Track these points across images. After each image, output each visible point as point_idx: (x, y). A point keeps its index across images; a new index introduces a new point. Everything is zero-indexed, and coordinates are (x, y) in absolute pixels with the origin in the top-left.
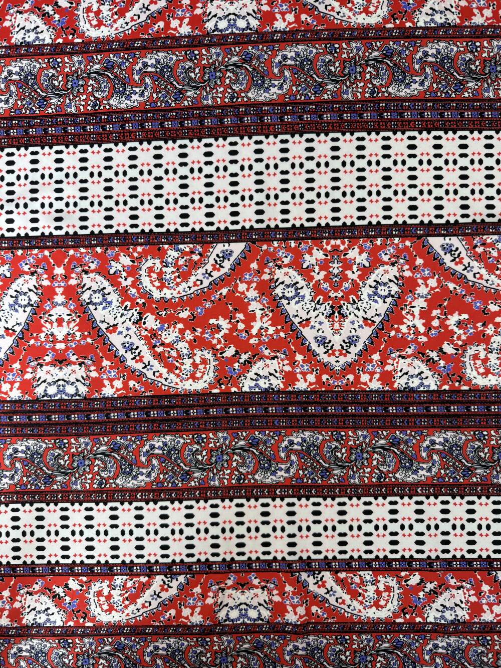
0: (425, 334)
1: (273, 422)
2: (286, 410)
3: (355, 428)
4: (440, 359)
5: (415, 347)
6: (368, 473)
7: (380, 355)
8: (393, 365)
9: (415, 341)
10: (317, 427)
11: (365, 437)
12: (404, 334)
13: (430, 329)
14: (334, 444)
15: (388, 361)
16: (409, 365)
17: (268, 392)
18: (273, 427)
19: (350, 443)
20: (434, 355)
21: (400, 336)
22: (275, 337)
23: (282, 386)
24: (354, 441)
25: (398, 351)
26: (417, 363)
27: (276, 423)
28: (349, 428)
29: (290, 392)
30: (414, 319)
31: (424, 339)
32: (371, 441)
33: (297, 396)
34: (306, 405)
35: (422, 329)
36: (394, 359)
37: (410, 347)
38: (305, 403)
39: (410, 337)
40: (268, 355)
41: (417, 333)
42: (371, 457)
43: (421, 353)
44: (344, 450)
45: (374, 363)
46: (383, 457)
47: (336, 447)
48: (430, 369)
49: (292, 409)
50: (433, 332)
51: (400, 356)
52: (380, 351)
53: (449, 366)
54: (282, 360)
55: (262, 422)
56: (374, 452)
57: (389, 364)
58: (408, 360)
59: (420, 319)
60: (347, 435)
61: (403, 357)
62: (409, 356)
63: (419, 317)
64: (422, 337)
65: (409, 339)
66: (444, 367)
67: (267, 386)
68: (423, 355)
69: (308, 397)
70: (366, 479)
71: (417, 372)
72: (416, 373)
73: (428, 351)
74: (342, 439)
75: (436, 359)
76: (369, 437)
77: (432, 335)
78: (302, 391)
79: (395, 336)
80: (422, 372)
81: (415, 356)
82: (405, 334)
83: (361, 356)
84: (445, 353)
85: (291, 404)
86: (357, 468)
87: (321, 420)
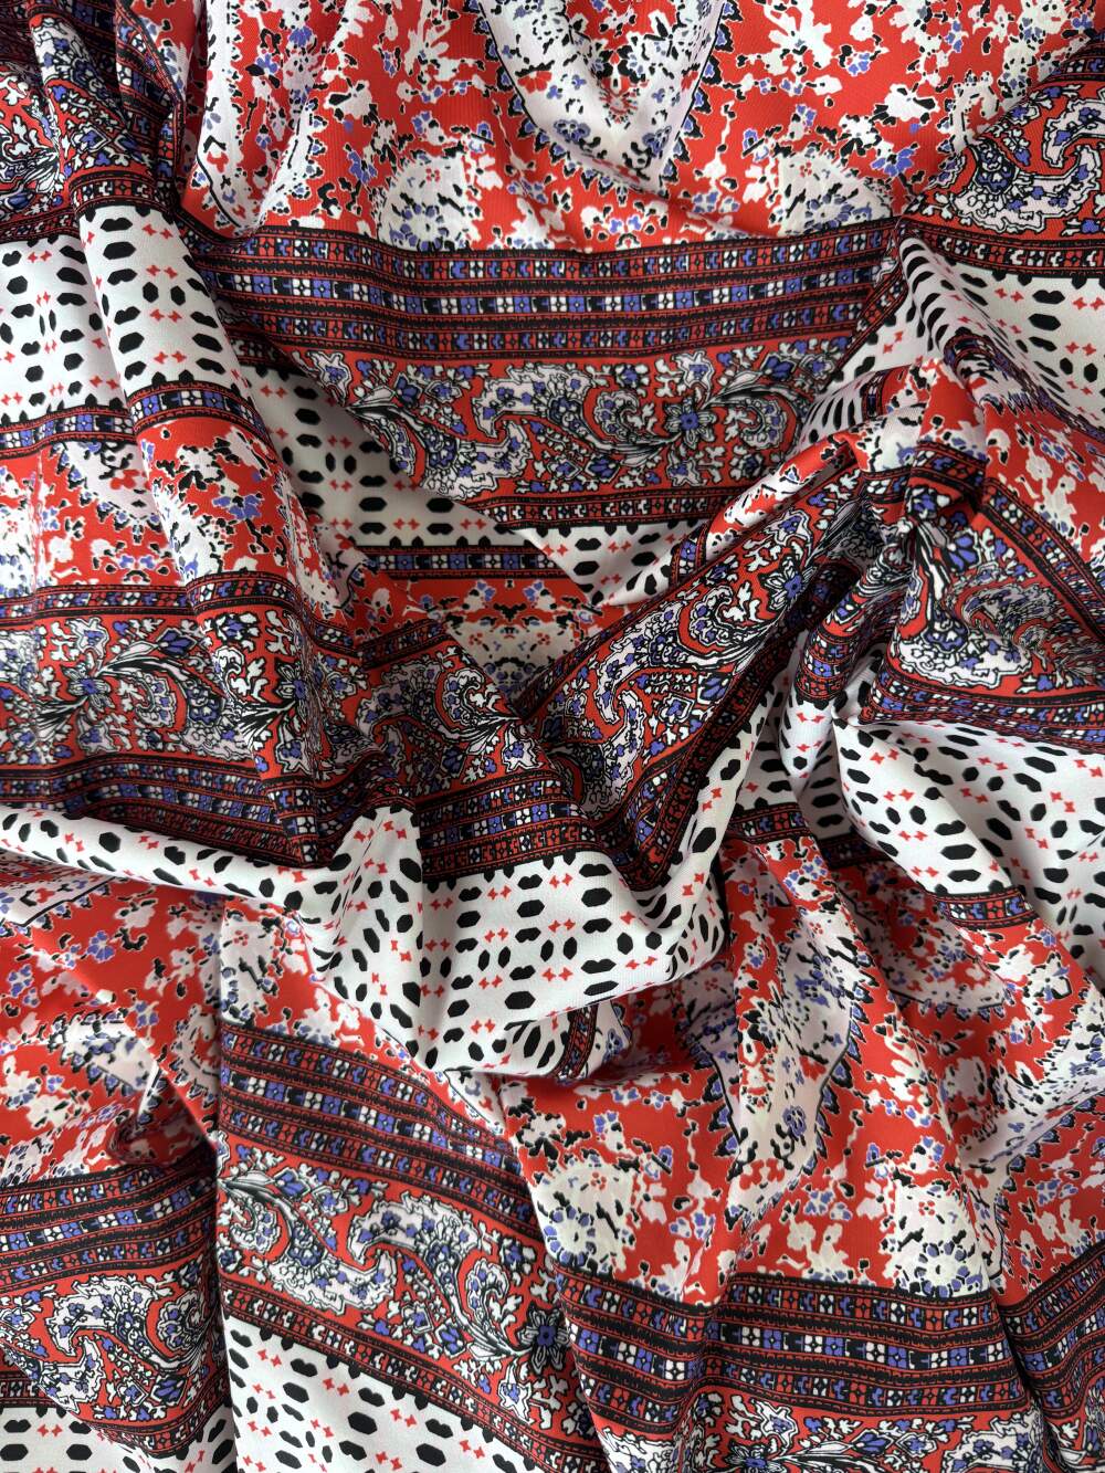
0: (834, 70)
1: (454, 341)
2: (488, 305)
3: (672, 351)
4: (878, 139)
5: (809, 115)
6: (716, 458)
7: (723, 159)
8: (763, 180)
9: (808, 96)
10: (573, 354)
11: (699, 371)
12: (777, 80)
13: (847, 51)
14: (621, 398)
15: (749, 174)
16: (805, 170)
17: (437, 252)
18: (454, 355)
19: (661, 392)
20: (860, 129)
21: (769, 87)
22: (457, 89)
23: (475, 235)
24: (673, 386)
25: (769, 134)
26: (821, 161)
27: (460, 342)
28: (657, 352)
29: (497, 252)
30: (798, 27)
31: (830, 86)
32: (715, 379)
33: (519, 263)
34: (543, 292)
35: (824, 55)
36: (765, 162)
37: (797, 118)
38: (540, 284)
39: (793, 86)
40: (436, 142)
41: (811, 70)
42: (721, 420)
43: (826, 130)
44: (647, 411)
45: (714, 188)
46: (754, 413)
47: (627, 404)
48: (855, 173)
49: (505, 304)
50: (856, 61)
51: (777, 149)
52: (722, 148)
53: (905, 153)
54: (475, 156)
55: (422, 340)
56: (727, 407)
57: (753, 180)
58: (800, 158)
59: (816, 22)
60: (653, 373)
61: (787, 152)
62: (800, 146)
63: (812, 16)
64: (826, 78)
65: (791, 93)
66: (892, 158)
67: (433, 235)
68: (832, 135)
69: (548, 269)
70: (715, 472)
71: (824, 187)
72: (824, 192)
73: (843, 120)
74: (640, 385)
75: (868, 139)
76: (711, 370)
77: (854, 68)
78: (530, 250)
79: (754, 90)
80: (837, 186)
81: (812, 142)
82: (780, 77)
83: (673, 178)
84: (893, 120)
85: (502, 287)
86: (687, 448)
87: (584, 334)
